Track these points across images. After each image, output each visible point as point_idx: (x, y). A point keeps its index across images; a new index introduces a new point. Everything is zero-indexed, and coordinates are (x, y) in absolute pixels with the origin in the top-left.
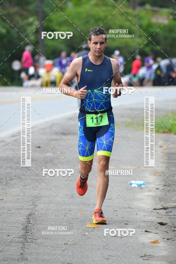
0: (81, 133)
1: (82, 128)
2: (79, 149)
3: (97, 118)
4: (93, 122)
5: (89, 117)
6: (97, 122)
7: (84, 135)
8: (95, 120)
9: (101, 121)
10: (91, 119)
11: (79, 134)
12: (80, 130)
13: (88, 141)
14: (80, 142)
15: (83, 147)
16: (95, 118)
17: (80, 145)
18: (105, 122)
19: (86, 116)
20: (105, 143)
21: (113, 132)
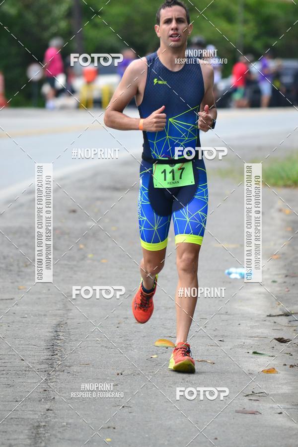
0: (144, 199)
1: (146, 190)
2: (140, 228)
3: (173, 172)
4: (165, 180)
5: (158, 170)
6: (174, 179)
7: (149, 203)
8: (169, 176)
9: (181, 178)
10: (162, 173)
11: (141, 200)
12: (141, 193)
13: (157, 214)
14: (142, 215)
15: (147, 225)
16: (170, 173)
17: (143, 221)
18: (188, 179)
19: (152, 168)
20: (188, 220)
21: (204, 199)
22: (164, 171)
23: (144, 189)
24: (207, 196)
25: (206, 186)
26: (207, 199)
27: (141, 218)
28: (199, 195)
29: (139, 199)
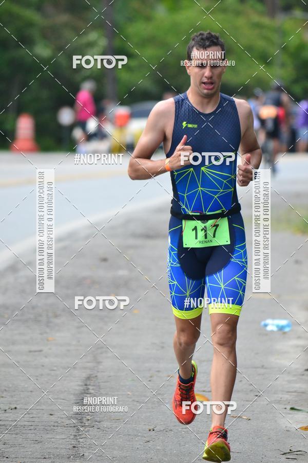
0: (174, 260)
1: (175, 251)
2: (171, 293)
4: (196, 238)
5: (188, 226)
6: (206, 237)
7: (179, 265)
8: (201, 234)
9: (214, 236)
10: (193, 230)
11: (170, 262)
12: (170, 254)
13: (189, 278)
14: (173, 280)
15: (178, 291)
16: (202, 230)
17: (174, 285)
18: (223, 238)
19: (182, 224)
20: (223, 286)
21: (242, 262)
22: (195, 229)
23: (172, 249)
24: (246, 259)
25: (245, 246)
26: (246, 262)
27: (172, 282)
28: (236, 257)
29: (168, 260)
